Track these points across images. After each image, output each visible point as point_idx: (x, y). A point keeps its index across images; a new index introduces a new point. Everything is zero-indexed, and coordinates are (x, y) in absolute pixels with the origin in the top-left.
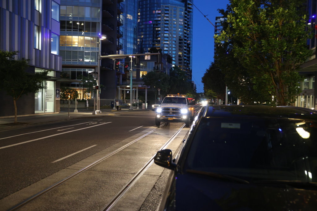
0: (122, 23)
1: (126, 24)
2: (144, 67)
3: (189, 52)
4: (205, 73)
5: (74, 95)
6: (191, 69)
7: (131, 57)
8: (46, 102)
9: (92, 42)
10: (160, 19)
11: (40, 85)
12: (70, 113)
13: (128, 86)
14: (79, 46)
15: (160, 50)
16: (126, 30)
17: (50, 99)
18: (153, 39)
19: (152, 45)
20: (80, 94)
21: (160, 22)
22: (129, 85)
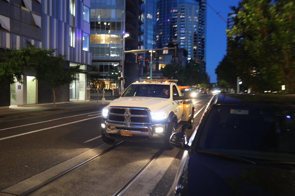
0: (143, 21)
1: (147, 22)
2: (163, 60)
3: (203, 46)
4: (218, 65)
5: (102, 86)
6: (205, 61)
7: (150, 51)
8: (79, 92)
9: (117, 39)
10: (176, 17)
11: (74, 77)
12: (99, 101)
13: (148, 78)
14: (106, 43)
15: (177, 45)
16: (147, 28)
17: (82, 89)
18: (171, 35)
19: (169, 41)
20: (107, 85)
21: (176, 20)
22: (149, 76)
